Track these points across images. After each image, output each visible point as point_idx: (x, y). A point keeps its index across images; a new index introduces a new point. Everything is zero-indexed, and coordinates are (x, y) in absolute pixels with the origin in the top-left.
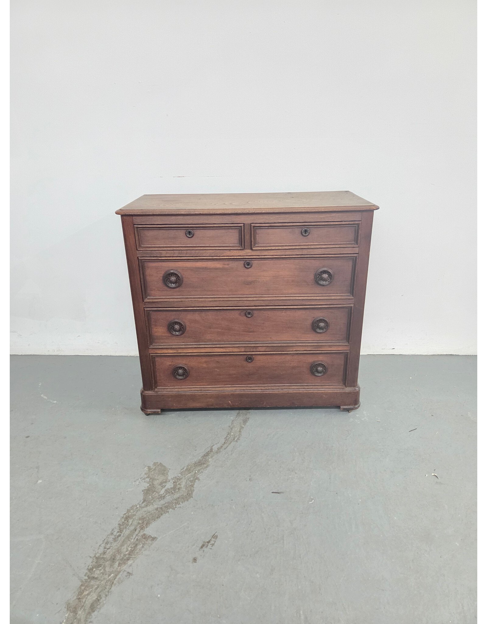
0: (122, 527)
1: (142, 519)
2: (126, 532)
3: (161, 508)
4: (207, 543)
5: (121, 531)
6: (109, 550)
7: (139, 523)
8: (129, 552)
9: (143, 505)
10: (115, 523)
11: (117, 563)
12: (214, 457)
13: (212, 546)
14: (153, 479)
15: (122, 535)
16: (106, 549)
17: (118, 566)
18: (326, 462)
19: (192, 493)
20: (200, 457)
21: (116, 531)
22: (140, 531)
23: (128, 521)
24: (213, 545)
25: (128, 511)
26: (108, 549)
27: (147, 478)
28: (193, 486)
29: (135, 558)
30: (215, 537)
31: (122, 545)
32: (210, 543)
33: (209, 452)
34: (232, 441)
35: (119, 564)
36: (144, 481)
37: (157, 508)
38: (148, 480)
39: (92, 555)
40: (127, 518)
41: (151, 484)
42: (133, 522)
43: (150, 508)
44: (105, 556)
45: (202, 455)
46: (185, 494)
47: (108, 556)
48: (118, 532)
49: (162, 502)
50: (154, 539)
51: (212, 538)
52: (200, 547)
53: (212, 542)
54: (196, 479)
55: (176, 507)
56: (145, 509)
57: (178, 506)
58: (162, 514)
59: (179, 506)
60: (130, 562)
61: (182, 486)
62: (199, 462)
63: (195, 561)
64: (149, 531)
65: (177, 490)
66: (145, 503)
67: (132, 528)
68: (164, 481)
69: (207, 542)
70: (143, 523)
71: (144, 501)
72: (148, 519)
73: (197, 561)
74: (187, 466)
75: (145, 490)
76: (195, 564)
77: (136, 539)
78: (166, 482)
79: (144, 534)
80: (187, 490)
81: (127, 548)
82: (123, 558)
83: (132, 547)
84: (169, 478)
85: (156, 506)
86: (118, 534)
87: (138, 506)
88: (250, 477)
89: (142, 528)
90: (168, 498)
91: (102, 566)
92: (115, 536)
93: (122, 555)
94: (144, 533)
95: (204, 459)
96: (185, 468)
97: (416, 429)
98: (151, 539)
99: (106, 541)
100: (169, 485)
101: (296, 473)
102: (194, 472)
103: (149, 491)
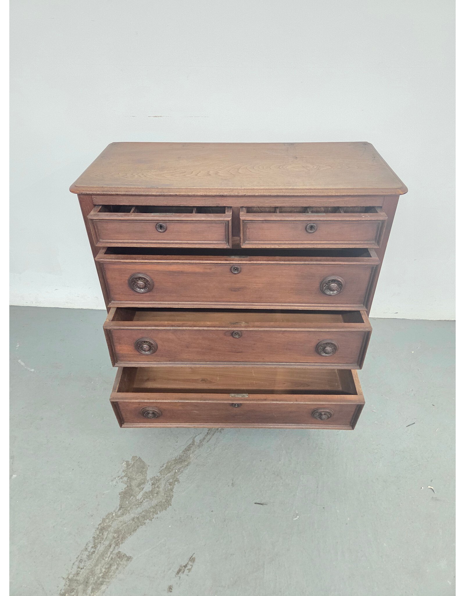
0: (97, 541)
1: (117, 531)
2: (101, 548)
3: (138, 518)
4: (183, 568)
5: (95, 547)
6: (83, 570)
7: (114, 538)
8: (103, 574)
9: (119, 513)
10: (90, 534)
11: (90, 588)
12: (195, 453)
13: (189, 572)
14: (130, 479)
15: (96, 552)
16: (79, 569)
17: (91, 593)
18: (314, 465)
19: (171, 499)
20: (181, 452)
21: (91, 545)
22: (114, 548)
23: (103, 534)
24: (189, 570)
25: (104, 520)
26: (81, 569)
27: (124, 476)
28: (172, 490)
29: (109, 582)
30: (192, 559)
31: (96, 565)
32: (187, 568)
33: (191, 446)
34: (215, 432)
35: (93, 589)
36: (121, 480)
37: (134, 518)
38: (126, 480)
39: (65, 576)
40: (102, 530)
41: (129, 485)
42: (109, 535)
43: (127, 518)
44: (78, 578)
45: (183, 448)
46: (163, 501)
47: (80, 578)
48: (92, 547)
49: (139, 510)
50: (129, 559)
51: (189, 561)
52: (177, 572)
53: (189, 567)
54: (175, 481)
55: (153, 518)
56: (121, 519)
57: (155, 516)
58: (138, 527)
59: (157, 516)
60: (103, 587)
61: (161, 489)
62: (180, 459)
63: (170, 590)
64: (125, 548)
65: (156, 495)
66: (121, 511)
67: (107, 543)
68: (143, 481)
69: (184, 566)
70: (118, 537)
71: (121, 507)
72: (123, 532)
73: (173, 591)
74: (167, 463)
75: (122, 492)
76: (170, 593)
77: (110, 557)
78: (144, 483)
79: (119, 552)
80: (166, 495)
81: (101, 569)
82: (96, 582)
83: (106, 568)
84: (148, 478)
85: (132, 515)
86: (93, 550)
87: (114, 515)
88: (232, 480)
89: (117, 544)
90: (146, 505)
91: (75, 591)
92: (89, 552)
93: (96, 578)
94: (119, 550)
95: (185, 455)
96: (165, 466)
97: (414, 423)
98: (126, 558)
99: (79, 559)
100: (148, 487)
101: (281, 478)
102: (174, 471)
103: (126, 494)
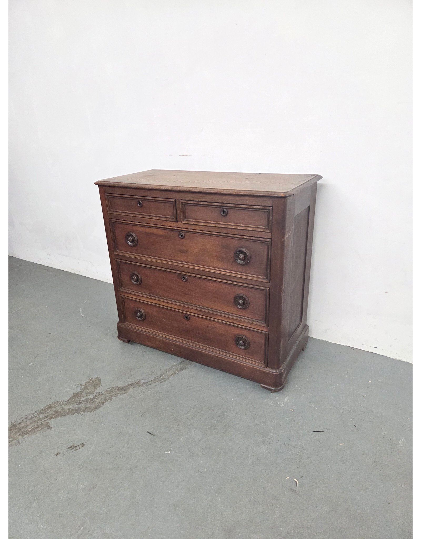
0: (42, 412)
1: (56, 412)
2: (41, 416)
3: (72, 410)
4: (74, 447)
5: (38, 414)
6: (24, 423)
7: (52, 414)
8: (31, 429)
9: (65, 403)
10: (42, 407)
11: (19, 433)
12: (135, 388)
13: (75, 451)
14: (86, 388)
15: (37, 417)
16: (22, 422)
17: (18, 436)
19: (98, 408)
20: (126, 385)
21: (37, 412)
22: (48, 419)
23: (48, 410)
24: (77, 450)
25: (54, 403)
26: (23, 422)
27: (84, 386)
28: (103, 403)
29: (30, 435)
30: (83, 445)
31: (32, 423)
32: (76, 448)
33: (135, 383)
34: (158, 381)
35: (20, 434)
36: (80, 387)
37: (70, 409)
38: (83, 388)
39: (13, 422)
40: (50, 407)
41: (82, 391)
42: (50, 412)
43: (67, 407)
44: (18, 426)
45: (129, 383)
46: (94, 407)
47: (19, 426)
48: (37, 414)
49: (77, 406)
50: (50, 428)
51: (80, 445)
52: (68, 447)
53: (77, 448)
54: (110, 399)
55: (81, 413)
56: (63, 406)
57: (83, 413)
58: (69, 414)
59: (84, 413)
60: (25, 436)
61: (97, 400)
62: (122, 388)
63: (57, 455)
64: (52, 422)
65: (92, 402)
66: (67, 402)
67: (46, 415)
68: (91, 392)
69: (75, 446)
70: (54, 415)
71: (68, 400)
72: (59, 413)
73: (58, 456)
74: (113, 388)
75: (75, 393)
76: (56, 457)
77: (41, 423)
78: (91, 393)
79: (48, 422)
80: (98, 405)
81: (32, 427)
82: (25, 432)
83: (35, 427)
84: (96, 391)
85: (71, 407)
86: (37, 415)
87: (62, 402)
88: (144, 413)
89: (50, 418)
90: (83, 405)
91: (11, 431)
92: (34, 415)
93: (26, 430)
94: (49, 422)
95: (127, 387)
96: (111, 389)
97: (323, 432)
98: (48, 427)
99: (26, 417)
100: (91, 397)
101: (178, 425)
102: (113, 394)
103: (77, 395)
